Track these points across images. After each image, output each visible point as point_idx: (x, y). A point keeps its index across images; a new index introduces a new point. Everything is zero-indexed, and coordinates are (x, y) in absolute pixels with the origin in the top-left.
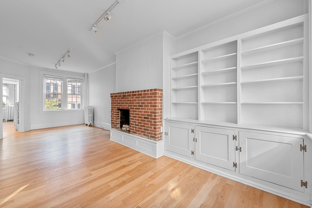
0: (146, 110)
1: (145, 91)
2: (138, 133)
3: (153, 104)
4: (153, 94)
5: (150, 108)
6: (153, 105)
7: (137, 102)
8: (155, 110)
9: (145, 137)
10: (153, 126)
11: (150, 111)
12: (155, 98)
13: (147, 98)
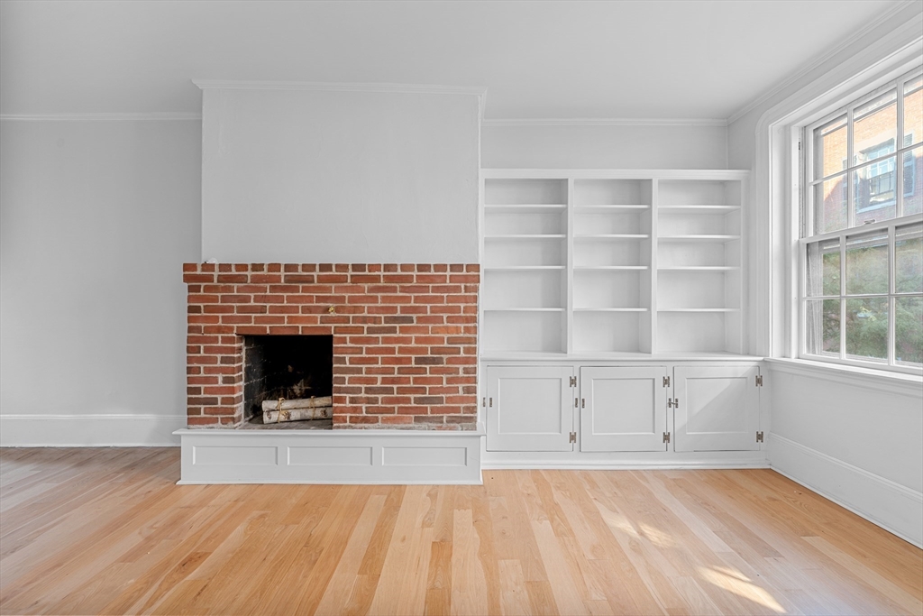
0: (430, 335)
1: (422, 267)
2: (385, 420)
3: (462, 314)
4: (466, 279)
5: (447, 327)
6: (460, 316)
7: (379, 305)
8: (472, 331)
9: (424, 425)
10: (461, 383)
11: (446, 336)
12: (472, 294)
13: (431, 294)
